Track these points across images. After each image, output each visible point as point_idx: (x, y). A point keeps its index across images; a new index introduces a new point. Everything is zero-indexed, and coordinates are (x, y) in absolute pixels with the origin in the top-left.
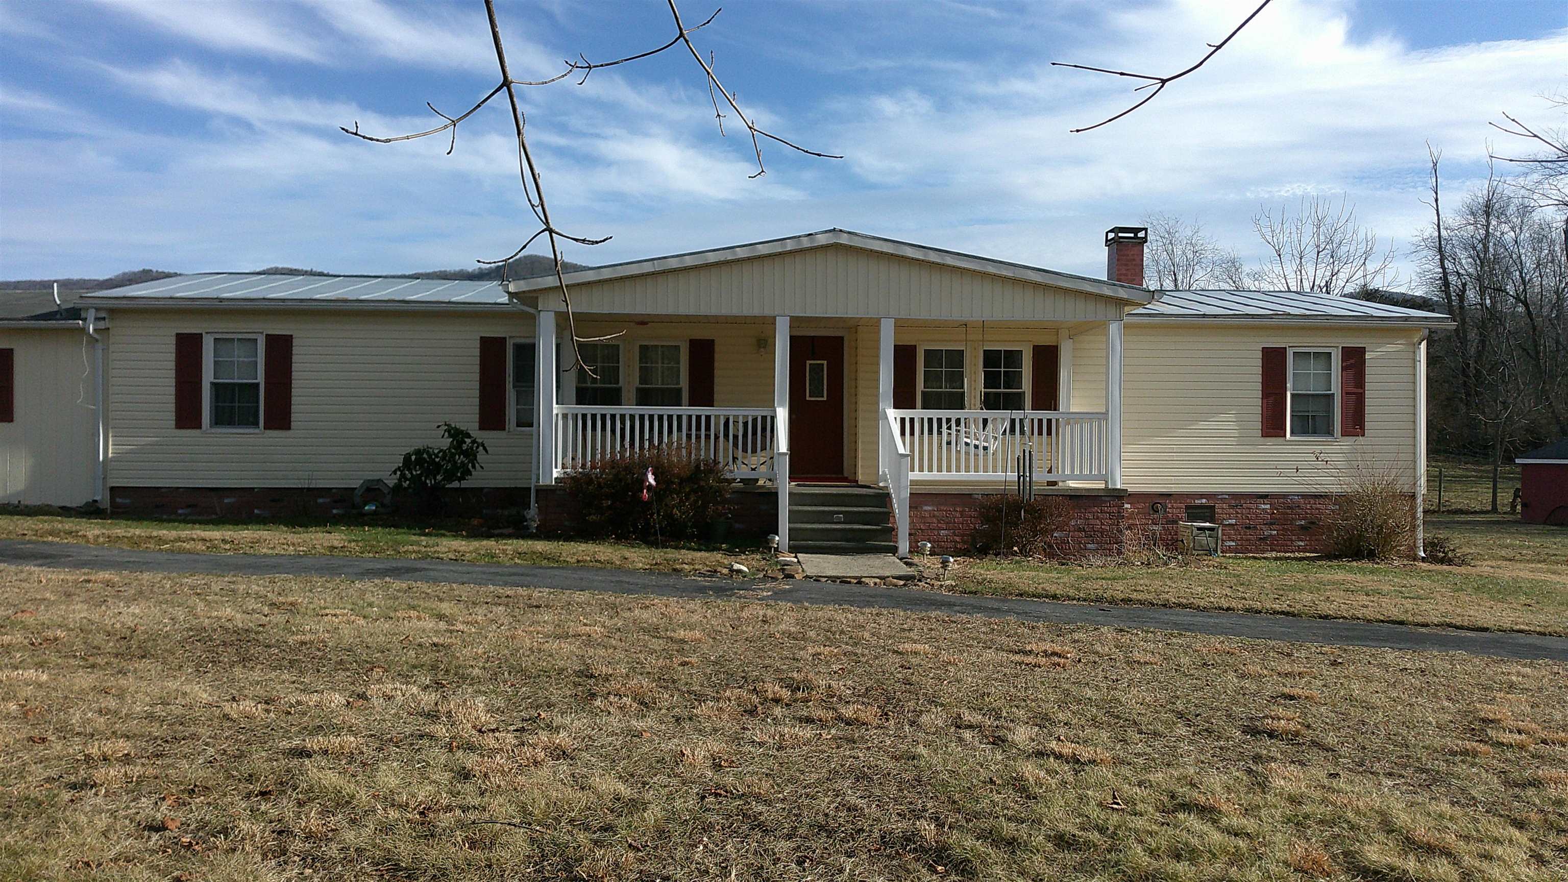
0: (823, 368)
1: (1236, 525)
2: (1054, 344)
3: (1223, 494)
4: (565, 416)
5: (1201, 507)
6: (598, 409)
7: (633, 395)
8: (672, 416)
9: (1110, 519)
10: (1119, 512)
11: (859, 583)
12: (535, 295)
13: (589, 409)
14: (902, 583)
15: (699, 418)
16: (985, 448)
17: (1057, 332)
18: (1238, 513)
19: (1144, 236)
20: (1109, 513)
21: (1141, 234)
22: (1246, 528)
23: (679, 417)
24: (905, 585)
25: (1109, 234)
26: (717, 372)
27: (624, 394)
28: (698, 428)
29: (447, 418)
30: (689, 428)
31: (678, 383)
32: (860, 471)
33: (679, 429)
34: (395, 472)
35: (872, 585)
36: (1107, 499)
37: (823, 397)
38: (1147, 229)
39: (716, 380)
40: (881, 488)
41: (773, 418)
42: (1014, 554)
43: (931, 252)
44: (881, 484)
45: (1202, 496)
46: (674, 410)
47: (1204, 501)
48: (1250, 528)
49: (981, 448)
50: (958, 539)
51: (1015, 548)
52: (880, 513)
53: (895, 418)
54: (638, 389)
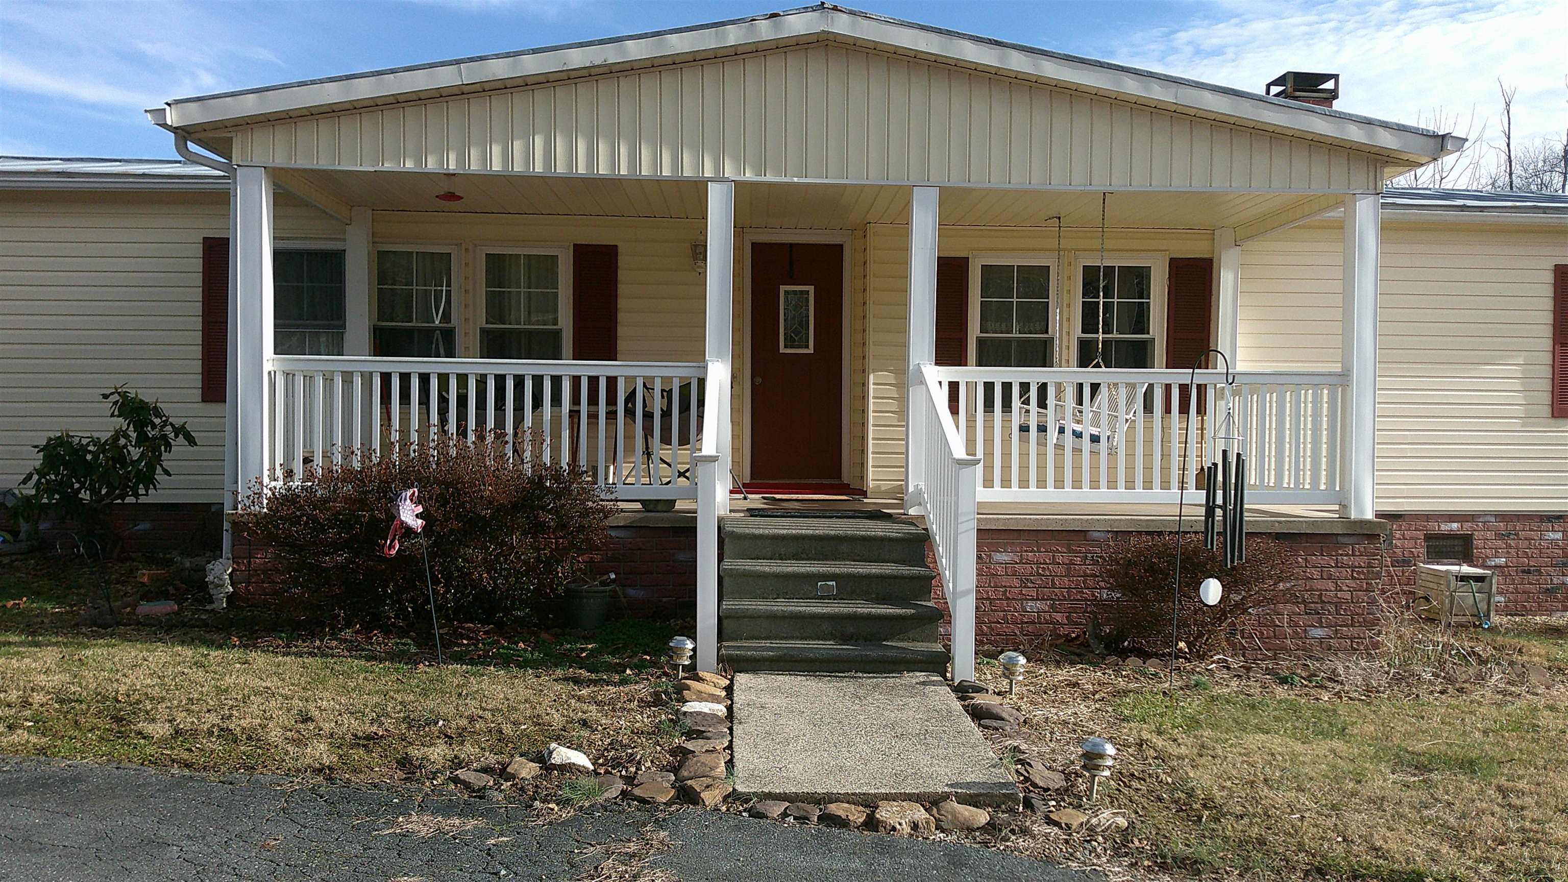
0: (807, 300)
1: (1507, 567)
2: (1206, 256)
3: (1485, 514)
4: (289, 376)
5: (1451, 536)
6: (414, 365)
7: (475, 342)
8: (541, 377)
9: (1353, 578)
10: (1370, 566)
11: (871, 823)
12: (224, 134)
13: (396, 365)
14: (982, 817)
15: (593, 381)
16: (1095, 439)
17: (1211, 234)
18: (1510, 547)
19: (1333, 88)
20: (1353, 567)
21: (1330, 85)
22: (1523, 572)
23: (556, 381)
24: (991, 827)
25: (1272, 87)
26: (622, 303)
27: (460, 340)
28: (593, 400)
29: (118, 380)
30: (576, 400)
31: (555, 322)
32: (871, 473)
33: (556, 400)
34: (29, 477)
35: (907, 830)
36: (1345, 540)
37: (807, 347)
38: (1338, 75)
39: (621, 316)
40: (911, 521)
41: (702, 382)
42: (1179, 654)
43: (1014, 54)
44: (912, 512)
45: (1452, 517)
46: (546, 367)
47: (1455, 526)
48: (1529, 572)
49: (1086, 438)
50: (1059, 617)
51: (1182, 645)
52: (912, 578)
53: (940, 383)
54: (483, 330)
